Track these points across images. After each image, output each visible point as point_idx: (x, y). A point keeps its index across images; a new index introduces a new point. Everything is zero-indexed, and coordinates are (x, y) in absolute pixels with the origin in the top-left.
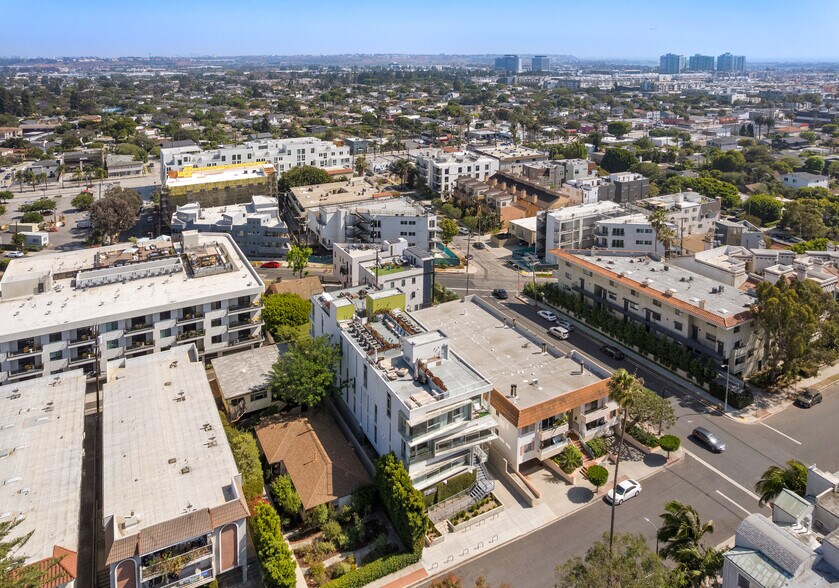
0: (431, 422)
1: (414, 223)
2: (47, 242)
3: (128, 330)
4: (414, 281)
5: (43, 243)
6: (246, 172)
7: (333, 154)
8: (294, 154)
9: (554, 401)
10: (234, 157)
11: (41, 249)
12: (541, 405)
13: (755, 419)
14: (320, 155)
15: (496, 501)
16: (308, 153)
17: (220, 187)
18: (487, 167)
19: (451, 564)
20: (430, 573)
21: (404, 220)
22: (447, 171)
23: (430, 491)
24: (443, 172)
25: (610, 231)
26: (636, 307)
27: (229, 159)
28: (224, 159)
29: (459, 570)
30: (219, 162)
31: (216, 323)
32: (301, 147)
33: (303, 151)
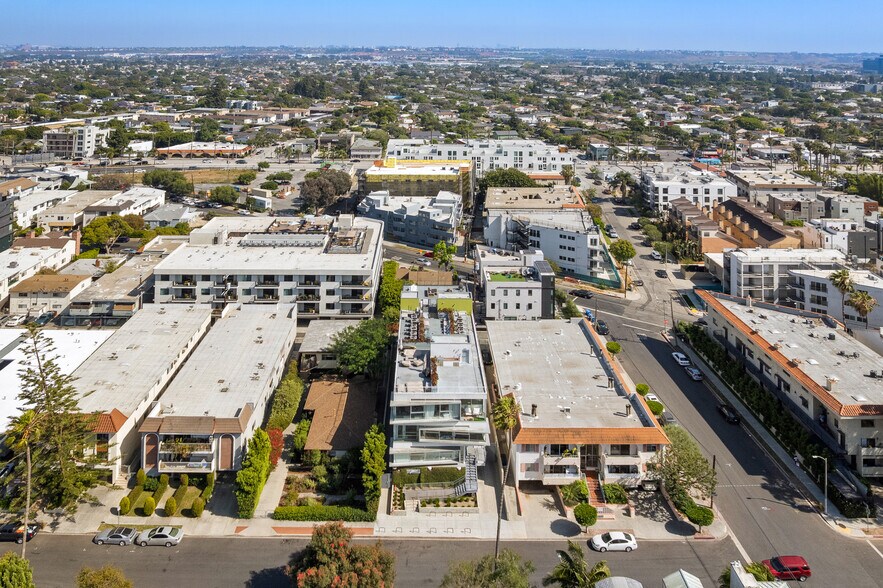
0: (416, 408)
1: (573, 238)
2: (270, 206)
3: (260, 284)
4: (530, 292)
5: (267, 207)
6: (444, 169)
7: (554, 159)
8: (511, 156)
9: (567, 430)
10: (450, 153)
11: (264, 211)
12: (549, 430)
13: (863, 535)
14: (539, 159)
15: (476, 502)
16: (525, 156)
17: (412, 179)
18: (720, 191)
19: (397, 535)
20: (375, 534)
21: (563, 234)
22: (665, 191)
23: (413, 471)
24: (661, 191)
25: (807, 284)
26: (770, 371)
27: (445, 154)
28: (440, 153)
29: (401, 542)
30: (435, 156)
31: (330, 292)
32: (519, 150)
33: (521, 153)
